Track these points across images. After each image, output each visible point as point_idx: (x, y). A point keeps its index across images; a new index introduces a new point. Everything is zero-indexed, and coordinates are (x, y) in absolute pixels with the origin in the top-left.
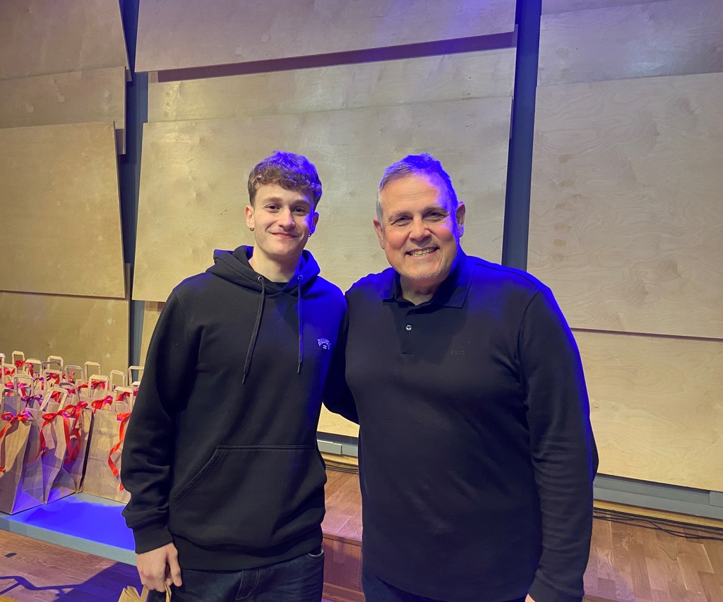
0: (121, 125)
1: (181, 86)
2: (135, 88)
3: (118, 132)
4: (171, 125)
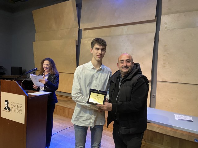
0: (77, 39)
1: (88, 31)
2: (80, 32)
3: (76, 41)
4: (86, 39)
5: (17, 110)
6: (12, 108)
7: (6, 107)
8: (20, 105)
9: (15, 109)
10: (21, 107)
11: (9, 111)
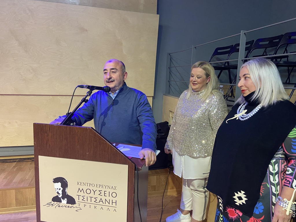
5: (101, 203)
6: (81, 198)
7: (60, 196)
8: (108, 190)
9: (93, 200)
10: (114, 195)
11: (70, 205)
